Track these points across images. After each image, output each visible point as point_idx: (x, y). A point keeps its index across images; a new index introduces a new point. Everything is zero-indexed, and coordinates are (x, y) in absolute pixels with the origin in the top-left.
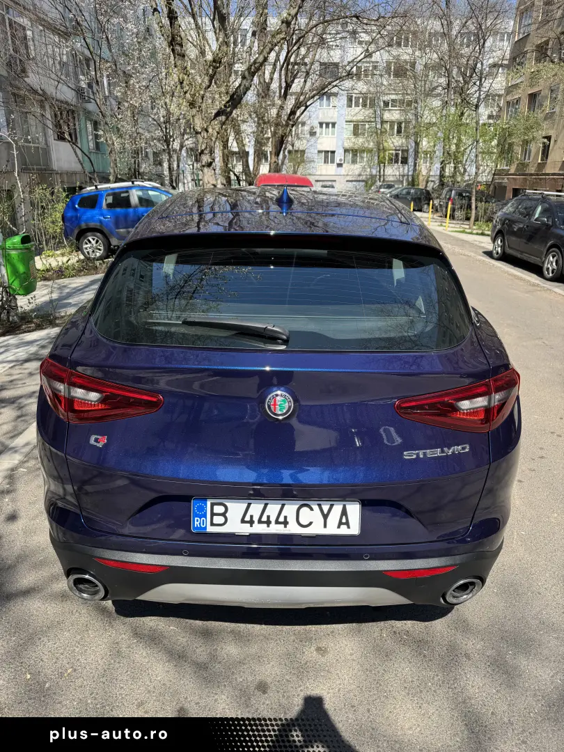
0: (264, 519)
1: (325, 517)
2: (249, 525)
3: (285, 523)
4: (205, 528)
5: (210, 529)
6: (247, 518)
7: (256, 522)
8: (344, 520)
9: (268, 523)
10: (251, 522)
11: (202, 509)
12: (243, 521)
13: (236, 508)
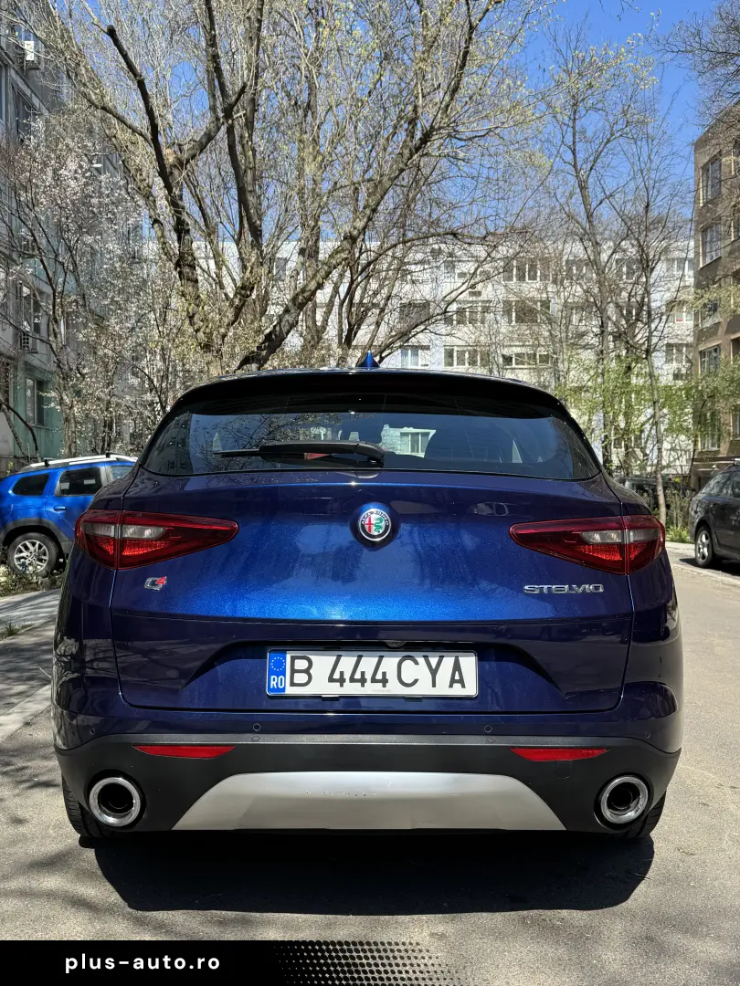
0: (358, 676)
1: (434, 672)
2: (338, 684)
3: (384, 681)
4: (284, 689)
5: (290, 691)
6: (337, 676)
7: (348, 680)
8: (457, 677)
9: (363, 681)
10: (341, 681)
11: (281, 664)
12: (331, 679)
13: (322, 662)
